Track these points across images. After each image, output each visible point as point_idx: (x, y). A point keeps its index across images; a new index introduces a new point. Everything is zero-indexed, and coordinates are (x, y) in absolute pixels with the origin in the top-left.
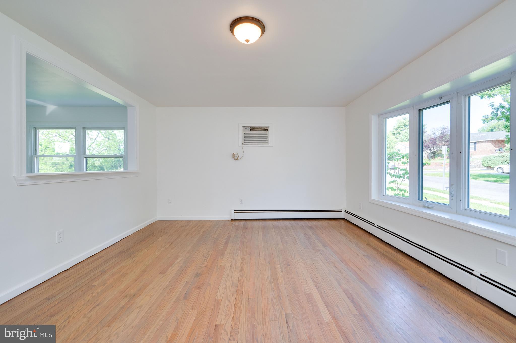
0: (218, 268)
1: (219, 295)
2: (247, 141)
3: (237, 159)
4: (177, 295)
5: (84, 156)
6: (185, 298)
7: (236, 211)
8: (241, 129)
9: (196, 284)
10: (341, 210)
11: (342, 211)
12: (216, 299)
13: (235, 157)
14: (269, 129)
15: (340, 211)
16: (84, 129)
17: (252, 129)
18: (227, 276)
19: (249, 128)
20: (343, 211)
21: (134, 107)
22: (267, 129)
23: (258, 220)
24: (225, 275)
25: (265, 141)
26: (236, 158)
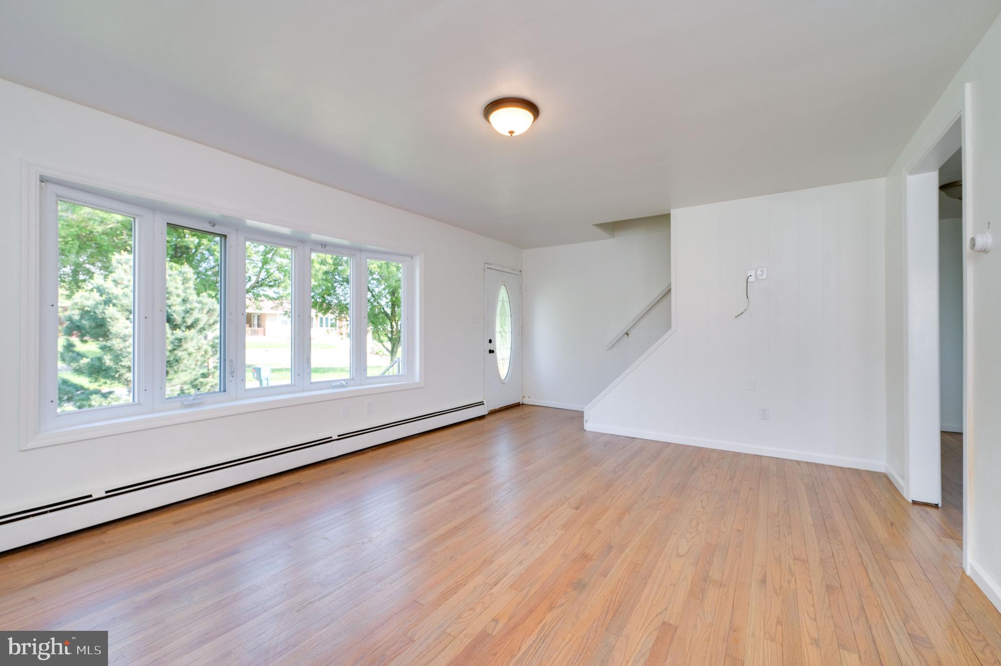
0: (528, 588)
1: (557, 536)
4: (623, 556)
6: (610, 548)
9: (588, 565)
12: (564, 532)
18: (524, 562)
24: (523, 566)
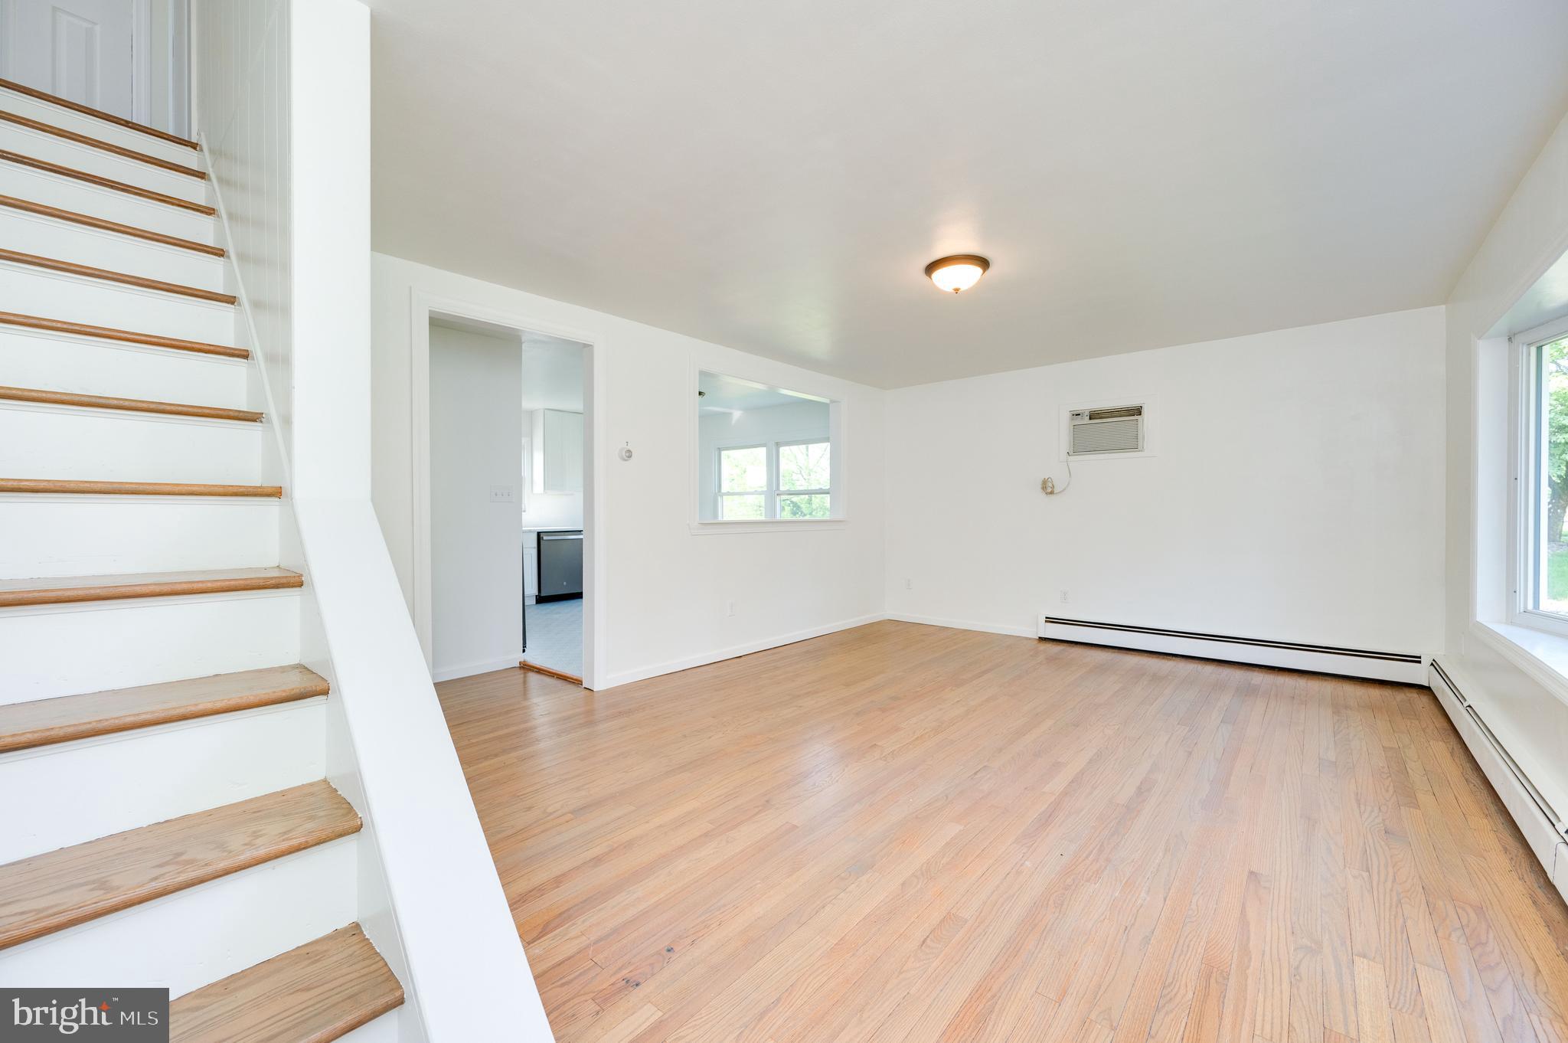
2: (1080, 446)
3: (1052, 493)
5: (777, 492)
7: (1050, 620)
8: (1066, 416)
10: (1420, 657)
11: (1420, 662)
13: (1047, 488)
14: (1144, 411)
15: (1416, 660)
16: (778, 445)
17: (1094, 415)
19: (1087, 413)
20: (1426, 661)
21: (839, 402)
22: (1138, 411)
23: (1107, 650)
25: (1133, 444)
26: (1049, 490)
